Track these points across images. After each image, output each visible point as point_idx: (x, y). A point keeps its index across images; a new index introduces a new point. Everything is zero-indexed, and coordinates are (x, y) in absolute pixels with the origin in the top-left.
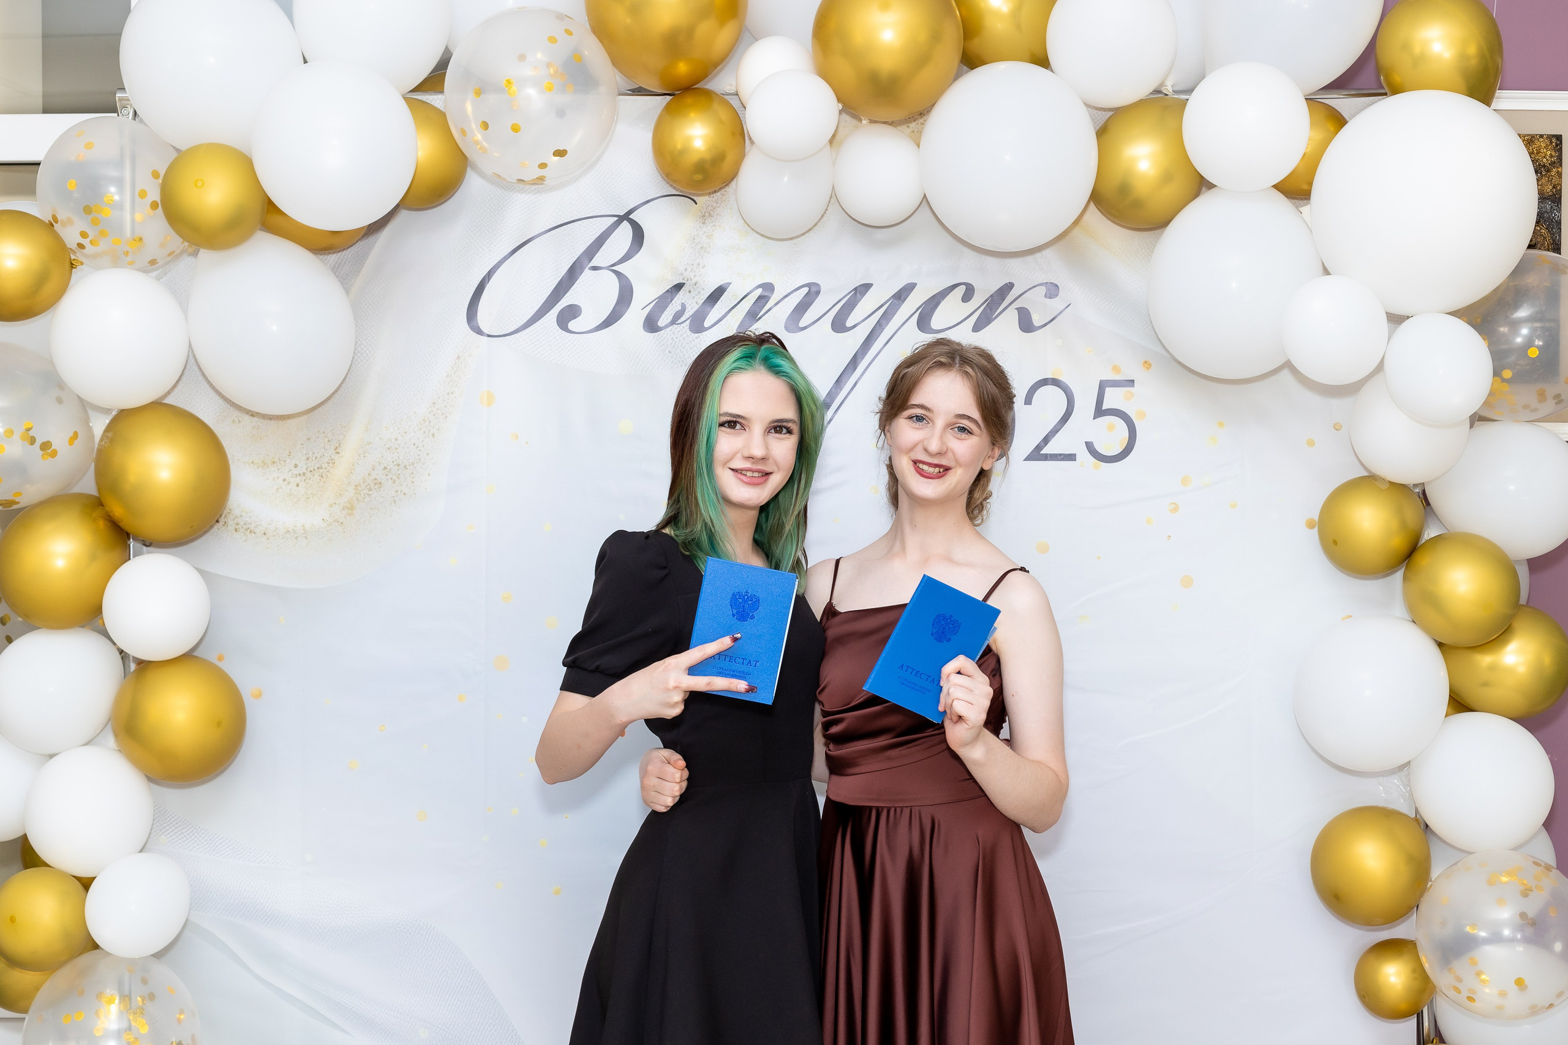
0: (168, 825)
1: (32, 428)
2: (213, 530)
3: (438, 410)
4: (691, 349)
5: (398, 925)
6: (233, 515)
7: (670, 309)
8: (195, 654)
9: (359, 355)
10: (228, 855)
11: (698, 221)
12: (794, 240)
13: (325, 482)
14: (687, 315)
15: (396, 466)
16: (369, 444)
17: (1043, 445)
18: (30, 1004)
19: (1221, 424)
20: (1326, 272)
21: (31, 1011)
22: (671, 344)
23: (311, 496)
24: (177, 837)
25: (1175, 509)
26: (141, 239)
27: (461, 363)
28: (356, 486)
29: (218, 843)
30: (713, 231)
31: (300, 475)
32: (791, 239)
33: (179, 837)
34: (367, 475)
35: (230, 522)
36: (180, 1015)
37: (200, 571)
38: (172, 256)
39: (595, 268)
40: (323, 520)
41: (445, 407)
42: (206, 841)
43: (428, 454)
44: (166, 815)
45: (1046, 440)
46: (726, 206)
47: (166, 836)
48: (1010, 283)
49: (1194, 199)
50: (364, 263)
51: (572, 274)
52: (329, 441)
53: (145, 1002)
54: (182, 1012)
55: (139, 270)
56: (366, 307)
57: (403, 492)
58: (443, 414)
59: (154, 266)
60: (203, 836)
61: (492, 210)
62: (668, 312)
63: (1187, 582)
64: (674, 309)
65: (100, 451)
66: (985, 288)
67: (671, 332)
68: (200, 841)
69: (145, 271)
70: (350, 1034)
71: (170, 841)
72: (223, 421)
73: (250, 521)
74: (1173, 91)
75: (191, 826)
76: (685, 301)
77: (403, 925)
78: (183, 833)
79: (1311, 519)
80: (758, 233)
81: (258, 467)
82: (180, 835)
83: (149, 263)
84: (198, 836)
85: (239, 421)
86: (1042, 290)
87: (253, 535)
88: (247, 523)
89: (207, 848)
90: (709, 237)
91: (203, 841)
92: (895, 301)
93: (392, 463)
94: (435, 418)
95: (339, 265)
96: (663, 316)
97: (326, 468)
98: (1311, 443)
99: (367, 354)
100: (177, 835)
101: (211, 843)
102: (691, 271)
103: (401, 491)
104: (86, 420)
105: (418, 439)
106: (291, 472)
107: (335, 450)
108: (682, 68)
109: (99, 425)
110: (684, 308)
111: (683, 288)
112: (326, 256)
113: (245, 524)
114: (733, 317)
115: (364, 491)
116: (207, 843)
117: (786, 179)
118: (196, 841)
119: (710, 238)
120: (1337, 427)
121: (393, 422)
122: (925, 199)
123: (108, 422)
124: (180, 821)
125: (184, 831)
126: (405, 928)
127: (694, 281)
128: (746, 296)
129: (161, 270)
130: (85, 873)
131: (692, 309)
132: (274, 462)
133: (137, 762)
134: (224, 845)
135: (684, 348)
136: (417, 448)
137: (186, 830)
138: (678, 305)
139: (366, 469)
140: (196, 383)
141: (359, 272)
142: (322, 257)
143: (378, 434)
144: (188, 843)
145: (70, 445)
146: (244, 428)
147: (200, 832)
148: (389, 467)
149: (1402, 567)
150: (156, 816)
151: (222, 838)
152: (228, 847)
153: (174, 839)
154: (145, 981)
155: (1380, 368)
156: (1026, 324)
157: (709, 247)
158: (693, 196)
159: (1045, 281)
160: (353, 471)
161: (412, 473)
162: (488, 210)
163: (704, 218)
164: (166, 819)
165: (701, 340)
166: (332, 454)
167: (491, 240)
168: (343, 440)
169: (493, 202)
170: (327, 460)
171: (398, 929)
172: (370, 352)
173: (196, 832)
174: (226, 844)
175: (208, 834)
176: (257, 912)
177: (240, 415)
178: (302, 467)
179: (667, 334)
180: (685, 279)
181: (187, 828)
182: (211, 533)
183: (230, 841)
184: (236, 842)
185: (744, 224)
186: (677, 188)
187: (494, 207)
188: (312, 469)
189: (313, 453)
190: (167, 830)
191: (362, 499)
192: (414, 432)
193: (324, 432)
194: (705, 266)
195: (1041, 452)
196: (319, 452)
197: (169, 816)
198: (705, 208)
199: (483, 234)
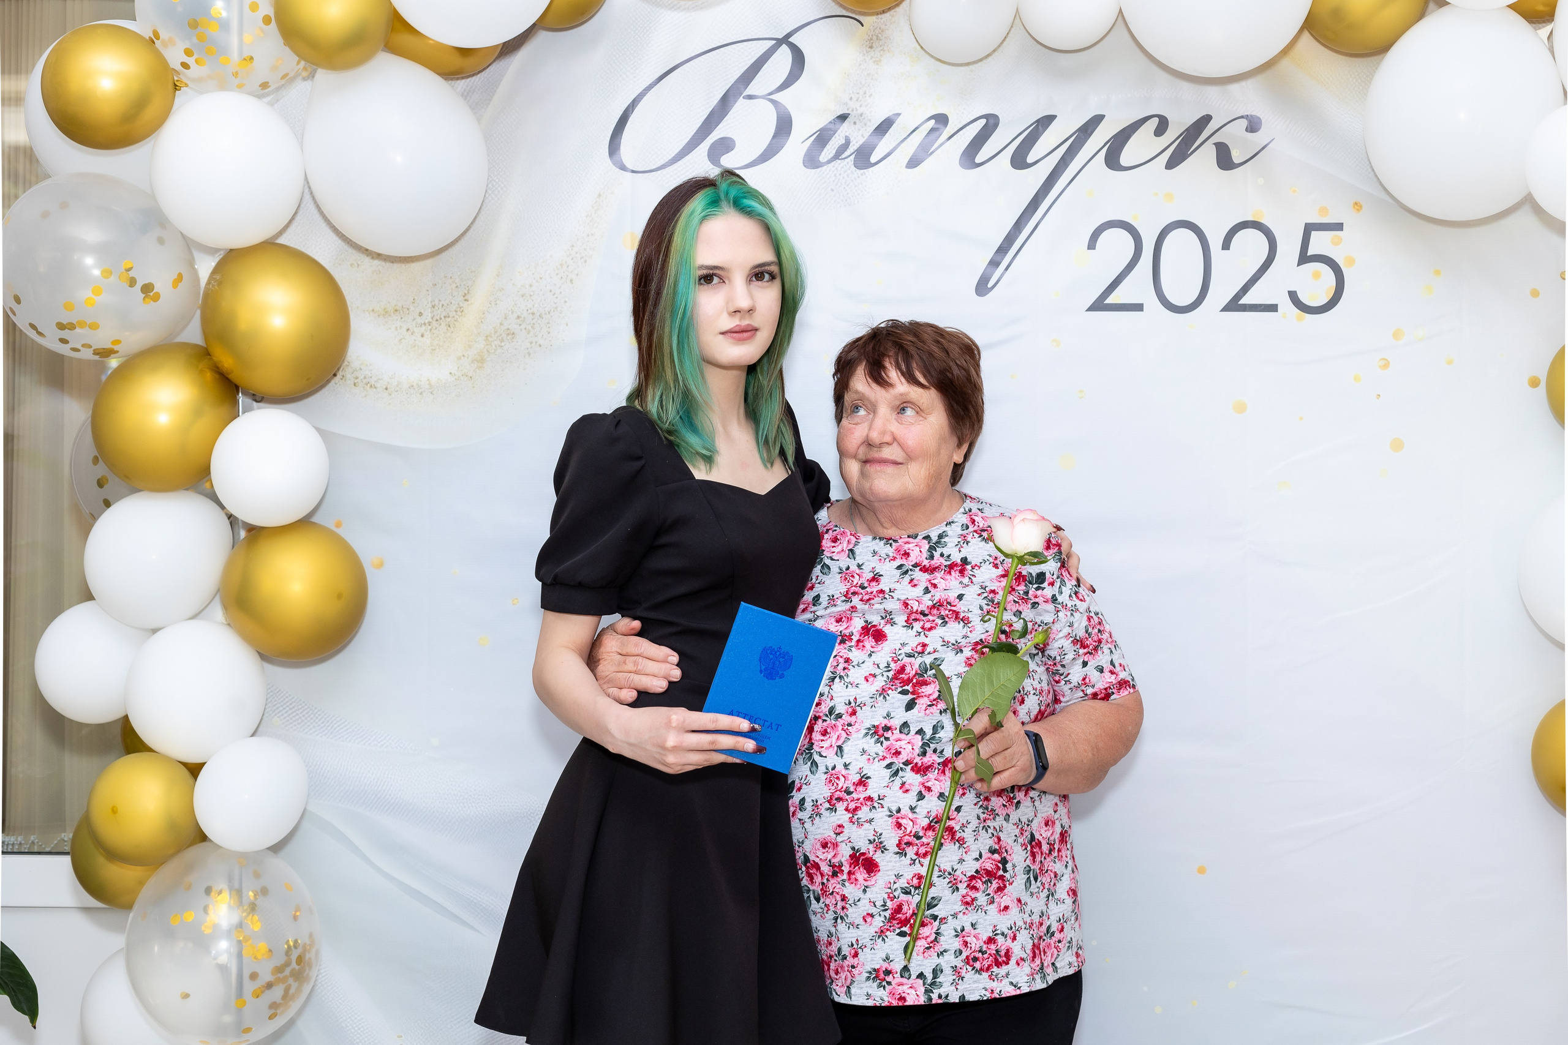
0: (282, 706)
1: (132, 268)
2: (330, 384)
3: (577, 253)
4: (856, 186)
5: (532, 815)
6: (352, 368)
7: (833, 142)
8: (314, 519)
9: (490, 192)
10: (347, 738)
11: (864, 46)
12: (971, 66)
13: (452, 332)
14: (852, 148)
15: (531, 315)
16: (500, 291)
17: (1241, 294)
18: (136, 899)
19: (1437, 273)
21: (136, 907)
22: (834, 181)
23: (437, 347)
24: (291, 719)
25: (1386, 365)
26: (252, 58)
27: (602, 201)
28: (486, 337)
29: (335, 726)
31: (425, 324)
32: (968, 64)
33: (294, 719)
34: (499, 325)
35: (348, 376)
36: (296, 911)
37: (319, 430)
38: (285, 80)
39: (750, 97)
41: (585, 249)
42: (323, 723)
43: (566, 302)
44: (280, 695)
45: (1245, 289)
46: (896, 28)
47: (279, 717)
48: (1207, 115)
49: (1416, 22)
50: (495, 91)
51: (725, 103)
52: (457, 287)
53: (257, 897)
54: (298, 909)
55: (251, 94)
56: (497, 139)
57: (538, 344)
58: (583, 258)
59: (263, 91)
60: (320, 717)
61: (637, 32)
62: (830, 147)
63: (1397, 445)
64: (837, 143)
65: (207, 295)
66: (1180, 121)
67: (835, 168)
68: (316, 723)
69: (259, 97)
70: (479, 932)
71: (283, 723)
72: (340, 264)
73: (370, 375)
75: (306, 707)
76: (849, 134)
78: (297, 714)
79: (1535, 377)
80: (932, 56)
81: (378, 316)
82: (294, 716)
83: (260, 86)
84: (314, 718)
85: (358, 265)
86: (1244, 123)
87: (374, 390)
88: (367, 377)
89: (324, 731)
90: (877, 62)
91: (319, 723)
92: (1081, 135)
93: (526, 311)
94: (574, 262)
95: (469, 93)
96: (825, 150)
97: (453, 317)
98: (1535, 293)
99: (499, 192)
100: (291, 716)
101: (328, 726)
102: (857, 100)
103: (536, 343)
104: (191, 263)
105: (555, 285)
106: (415, 322)
107: (464, 296)
109: (205, 267)
110: (847, 143)
111: (848, 119)
112: (453, 82)
113: (365, 378)
114: (902, 152)
115: (496, 342)
116: (324, 726)
118: (312, 723)
119: (877, 64)
121: (527, 267)
122: (1120, 18)
123: (213, 264)
124: (295, 702)
125: (298, 712)
127: (859, 112)
128: (917, 128)
129: (272, 96)
130: (193, 758)
131: (857, 142)
132: (396, 310)
133: (248, 638)
134: (342, 728)
135: (848, 185)
137: (301, 711)
138: (841, 139)
139: (498, 318)
140: (310, 223)
141: (490, 100)
142: (450, 82)
143: (511, 280)
144: (304, 725)
145: (174, 288)
146: (363, 272)
147: (317, 713)
148: (522, 316)
150: (269, 696)
151: (341, 720)
152: (347, 730)
153: (288, 721)
154: (257, 875)
156: (1225, 160)
157: (877, 73)
158: (859, 16)
159: (1249, 113)
160: (483, 320)
161: (548, 323)
162: (633, 32)
163: (872, 41)
164: (279, 700)
165: (867, 177)
166: (460, 301)
167: (635, 66)
168: (472, 286)
169: (639, 24)
170: (454, 308)
171: (533, 819)
172: (502, 189)
173: (312, 714)
174: (345, 726)
175: (325, 717)
176: (379, 801)
177: (359, 258)
178: (428, 316)
179: (830, 171)
180: (850, 110)
181: (303, 709)
182: (327, 387)
183: (349, 723)
184: (355, 724)
185: (919, 48)
186: (845, 8)
187: (639, 29)
188: (438, 318)
189: (440, 301)
190: (280, 711)
191: (493, 351)
192: (551, 277)
193: (451, 278)
194: (871, 95)
195: (1240, 302)
196: (446, 299)
197: (282, 697)
198: (872, 31)
199: (627, 58)
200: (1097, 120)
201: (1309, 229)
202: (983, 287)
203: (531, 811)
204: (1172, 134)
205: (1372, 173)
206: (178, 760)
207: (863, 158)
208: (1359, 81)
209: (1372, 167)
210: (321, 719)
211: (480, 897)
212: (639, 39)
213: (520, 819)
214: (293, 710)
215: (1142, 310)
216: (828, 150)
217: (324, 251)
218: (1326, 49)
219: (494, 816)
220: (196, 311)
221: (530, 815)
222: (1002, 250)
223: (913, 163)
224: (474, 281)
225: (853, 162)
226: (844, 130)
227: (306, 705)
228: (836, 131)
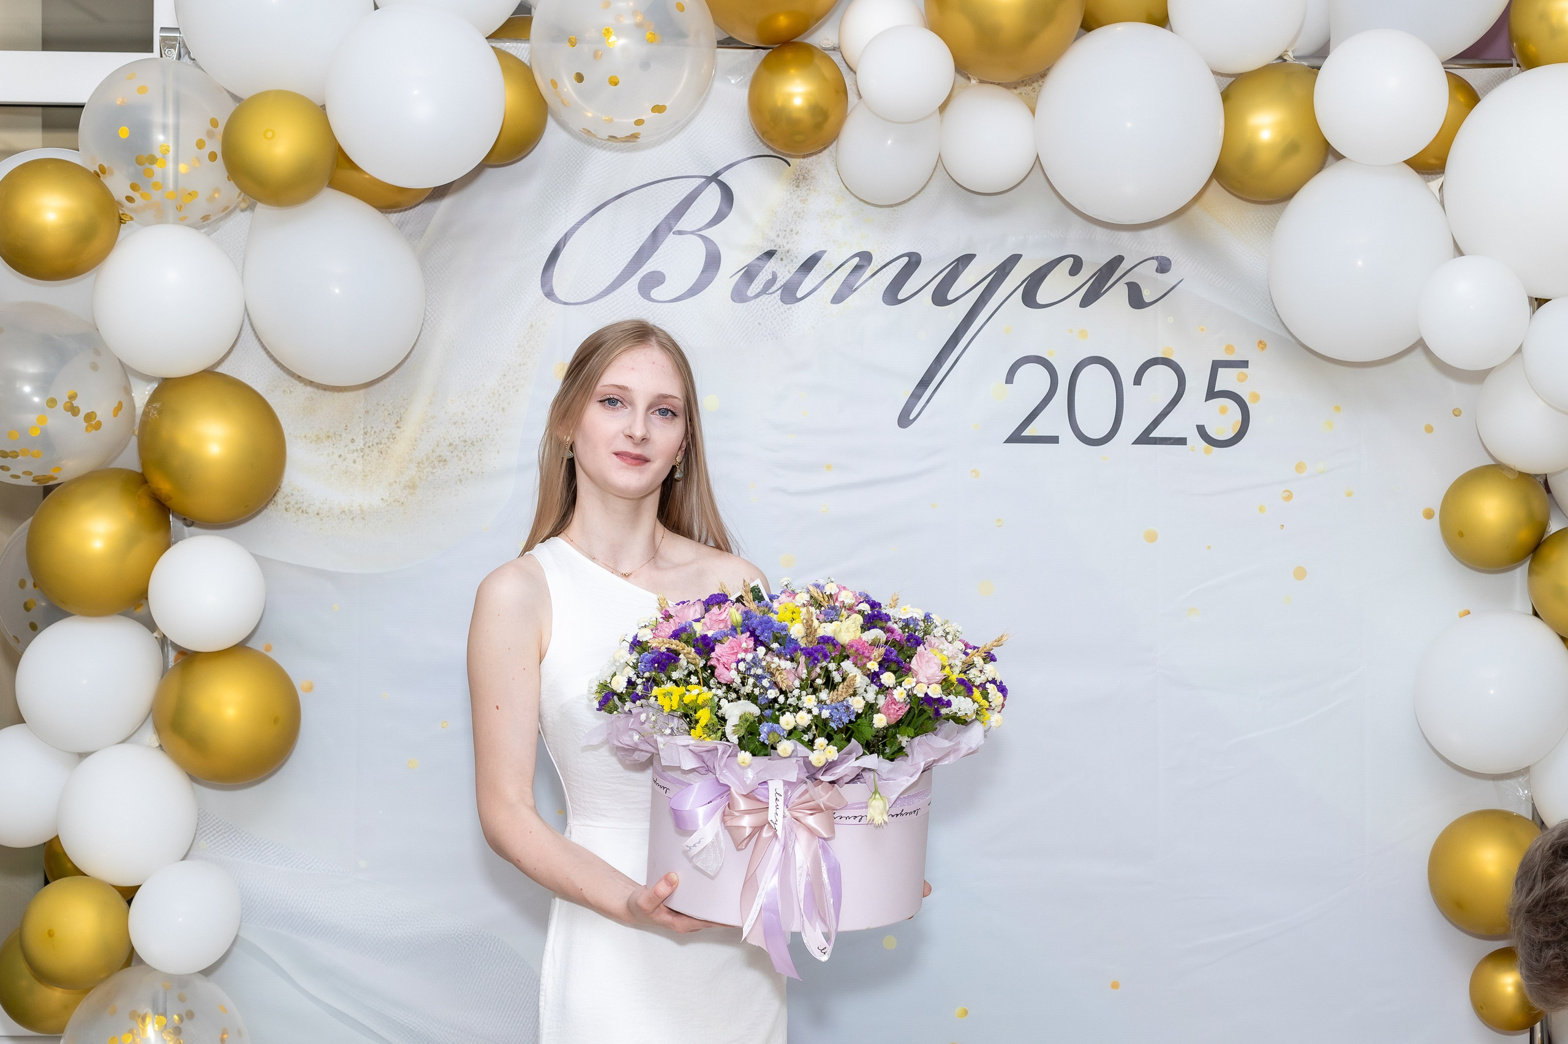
0: (208, 829)
1: (75, 397)
2: (264, 511)
3: (509, 382)
4: (782, 320)
5: (459, 936)
6: (283, 493)
7: (761, 277)
8: (249, 645)
10: (274, 861)
12: (893, 208)
13: (384, 459)
14: (778, 284)
15: (463, 443)
16: (433, 418)
17: (1153, 426)
18: (66, 1024)
19: (1337, 409)
20: (1459, 252)
21: (66, 1033)
22: (761, 315)
23: (369, 474)
24: (218, 842)
25: (1289, 496)
26: (193, 191)
27: (535, 332)
28: (418, 463)
29: (263, 849)
30: (807, 195)
31: (357, 450)
32: (891, 206)
33: (221, 842)
34: (431, 452)
35: (282, 501)
36: (223, 1034)
37: (254, 555)
38: (225, 212)
39: (680, 233)
40: (382, 499)
41: (517, 379)
42: (250, 845)
43: (497, 430)
44: (206, 818)
45: (1155, 423)
46: (823, 170)
47: (205, 840)
48: (1119, 256)
49: (1318, 172)
50: (429, 223)
51: (656, 238)
52: (389, 414)
53: (182, 1019)
54: (225, 1032)
55: (190, 226)
56: (431, 270)
57: (469, 471)
58: (515, 386)
59: (203, 223)
60: (248, 840)
61: (569, 168)
62: (758, 281)
63: (1300, 574)
64: (764, 278)
65: (144, 422)
66: (1094, 261)
67: (762, 302)
68: (244, 846)
69: (196, 227)
71: (210, 847)
72: (273, 391)
73: (301, 500)
74: (1294, 57)
75: (233, 830)
76: (776, 270)
77: (465, 936)
78: (224, 837)
79: (1429, 509)
80: (857, 197)
81: (311, 442)
82: (221, 839)
83: (201, 219)
84: (242, 841)
85: (291, 392)
86: (1154, 264)
87: (306, 515)
88: (298, 502)
89: (251, 854)
90: (804, 201)
91: (246, 846)
92: (999, 273)
93: (458, 439)
94: (506, 391)
95: (402, 225)
96: (753, 285)
97: (386, 444)
98: (1429, 429)
99: (432, 321)
100: (217, 840)
101: (256, 849)
102: (784, 237)
103: (468, 469)
104: (128, 391)
105: (487, 413)
106: (347, 448)
107: (396, 424)
108: (783, 22)
109: (142, 394)
110: (774, 278)
111: (775, 255)
112: (387, 215)
113: (296, 503)
114: (827, 287)
115: (427, 469)
116: (252, 849)
117: (889, 142)
118: (239, 846)
119: (804, 203)
120: (1456, 413)
121: (459, 395)
122: (1037, 165)
123: (149, 392)
124: (221, 825)
125: (225, 835)
126: (467, 940)
127: (787, 247)
128: (841, 265)
129: (211, 228)
130: (127, 881)
131: (783, 278)
132: (328, 437)
133: (181, 762)
134: (269, 851)
135: (775, 319)
136: (486, 423)
137: (228, 834)
138: (769, 274)
139: (430, 445)
140: (249, 352)
141: (424, 232)
142: (384, 214)
143: (444, 408)
144: (230, 848)
145: (114, 417)
146: (296, 399)
147: (244, 836)
148: (454, 444)
149: (1526, 561)
150: (199, 819)
151: (268, 843)
152: (274, 853)
153: (215, 844)
154: (182, 999)
155: (1520, 350)
156: (1136, 300)
157: (803, 212)
158: (786, 157)
159: (1156, 255)
160: (415, 447)
162: (565, 168)
163: (798, 181)
164: (206, 822)
165: (793, 311)
166: (393, 428)
167: (568, 201)
168: (404, 413)
169: (571, 160)
170: (387, 435)
171: (460, 941)
172: (435, 318)
173: (239, 837)
174: (273, 849)
175: (253, 839)
176: (306, 923)
177: (291, 385)
178: (360, 442)
179: (757, 305)
180: (778, 246)
181: (230, 832)
182: (263, 513)
183: (276, 846)
184: (283, 846)
185: (844, 188)
186: (772, 149)
187: (572, 165)
188: (370, 444)
189: (372, 427)
190: (207, 834)
191: (425, 478)
192: (483, 406)
193: (383, 405)
194: (798, 232)
195: (1150, 436)
196: (378, 426)
197: (209, 820)
198: (799, 170)
199: (560, 193)
200: (1015, 259)
201: (1216, 365)
202: (904, 420)
203: (458, 932)
204: (1086, 273)
205: (1276, 313)
206: (112, 884)
207: (789, 294)
208: (1263, 225)
209: (1276, 311)
210: (248, 842)
211: (407, 1019)
212: (571, 174)
213: (447, 940)
214: (220, 833)
215: (1057, 442)
216: (756, 285)
217: (257, 378)
218: (1234, 197)
219: (422, 937)
220: (131, 438)
221: (457, 936)
222: (924, 383)
223: (838, 299)
224: (406, 409)
225: (779, 297)
226: (771, 265)
227: (233, 828)
228: (764, 267)
